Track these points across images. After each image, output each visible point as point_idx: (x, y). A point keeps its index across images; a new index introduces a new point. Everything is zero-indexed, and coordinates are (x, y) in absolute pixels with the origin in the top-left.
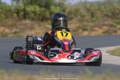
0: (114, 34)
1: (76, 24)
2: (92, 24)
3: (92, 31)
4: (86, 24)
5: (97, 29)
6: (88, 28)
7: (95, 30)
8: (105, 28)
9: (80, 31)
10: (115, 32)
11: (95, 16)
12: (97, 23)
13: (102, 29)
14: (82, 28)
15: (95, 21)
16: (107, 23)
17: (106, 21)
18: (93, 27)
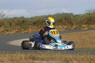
0: (21, 33)
1: (3, 28)
2: (11, 28)
3: (11, 31)
4: (8, 28)
5: (13, 30)
6: (9, 30)
7: (12, 31)
8: (17, 30)
9: (5, 31)
10: (21, 32)
11: (12, 25)
12: (13, 28)
13: (15, 30)
14: (6, 30)
15: (12, 27)
16: (17, 28)
17: (17, 27)
18: (11, 30)
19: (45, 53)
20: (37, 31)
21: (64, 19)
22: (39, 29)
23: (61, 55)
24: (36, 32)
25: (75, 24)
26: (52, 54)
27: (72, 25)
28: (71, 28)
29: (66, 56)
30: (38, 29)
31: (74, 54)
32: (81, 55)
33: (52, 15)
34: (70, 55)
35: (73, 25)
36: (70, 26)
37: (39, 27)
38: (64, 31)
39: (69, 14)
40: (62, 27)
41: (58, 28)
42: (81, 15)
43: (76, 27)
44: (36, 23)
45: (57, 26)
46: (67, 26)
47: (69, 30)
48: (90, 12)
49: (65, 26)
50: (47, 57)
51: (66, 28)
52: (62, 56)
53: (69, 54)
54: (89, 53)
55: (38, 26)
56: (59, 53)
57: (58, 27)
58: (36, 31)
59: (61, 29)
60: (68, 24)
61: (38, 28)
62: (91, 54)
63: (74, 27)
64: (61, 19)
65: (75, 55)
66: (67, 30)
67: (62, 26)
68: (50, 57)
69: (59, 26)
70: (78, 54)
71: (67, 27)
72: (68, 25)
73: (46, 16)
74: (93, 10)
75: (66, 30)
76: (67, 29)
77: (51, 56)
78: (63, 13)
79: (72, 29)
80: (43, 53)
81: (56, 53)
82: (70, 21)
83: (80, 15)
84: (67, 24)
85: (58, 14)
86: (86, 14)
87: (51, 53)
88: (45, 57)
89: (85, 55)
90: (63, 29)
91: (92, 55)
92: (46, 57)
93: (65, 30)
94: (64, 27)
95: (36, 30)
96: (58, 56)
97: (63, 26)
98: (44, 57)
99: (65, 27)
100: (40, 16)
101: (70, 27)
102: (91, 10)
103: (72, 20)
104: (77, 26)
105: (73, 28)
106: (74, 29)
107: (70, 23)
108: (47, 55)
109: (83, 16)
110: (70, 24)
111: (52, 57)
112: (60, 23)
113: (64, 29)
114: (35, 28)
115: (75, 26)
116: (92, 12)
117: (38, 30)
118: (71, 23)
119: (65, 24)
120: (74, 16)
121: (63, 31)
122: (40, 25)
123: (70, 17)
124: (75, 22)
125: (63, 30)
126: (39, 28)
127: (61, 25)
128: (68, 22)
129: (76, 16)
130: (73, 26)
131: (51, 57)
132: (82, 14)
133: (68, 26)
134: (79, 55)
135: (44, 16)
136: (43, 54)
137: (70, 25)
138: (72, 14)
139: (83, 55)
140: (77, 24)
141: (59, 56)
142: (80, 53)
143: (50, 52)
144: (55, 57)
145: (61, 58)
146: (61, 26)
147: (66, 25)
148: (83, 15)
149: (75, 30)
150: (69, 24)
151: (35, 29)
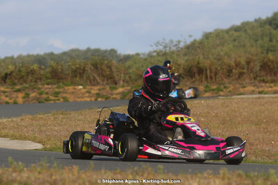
19: (33, 165)
20: (10, 101)
21: (93, 67)
22: (15, 93)
23: (79, 173)
24: (7, 103)
25: (124, 81)
26: (52, 170)
27: (115, 85)
28: (112, 94)
29: (95, 177)
30: (15, 95)
31: (118, 171)
32: (137, 174)
33: (56, 55)
34: (105, 173)
35: (118, 86)
36: (108, 88)
37: (18, 87)
38: (91, 101)
39: (106, 51)
40: (84, 91)
41: (73, 93)
42: (141, 56)
43: (126, 91)
44: (8, 77)
45: (70, 87)
46: (98, 87)
47: (107, 99)
48: (168, 49)
49: (93, 87)
50: (39, 178)
51: (98, 94)
52: (83, 176)
53: (103, 171)
54: (159, 169)
55: (15, 84)
56: (74, 166)
57: (75, 91)
58: (7, 99)
59: (81, 95)
60: (103, 81)
61: (15, 91)
62: (166, 171)
63: (121, 90)
64: (82, 68)
65: (120, 173)
66: (99, 99)
67: (84, 88)
68: (46, 179)
69: (76, 87)
70: (131, 170)
71: (100, 90)
72: (103, 85)
73: (38, 55)
74: (175, 43)
75: (96, 100)
76: (98, 97)
77: (51, 176)
78: (89, 50)
79: (115, 96)
80: (27, 167)
81: (66, 167)
82: (108, 73)
83: (138, 54)
84: (99, 81)
85: (73, 51)
86: (155, 54)
87: (50, 167)
88: (33, 179)
89: (148, 174)
90: (87, 95)
91: (170, 174)
92: (35, 179)
93: (93, 99)
94: (92, 89)
95: (7, 96)
96: (70, 175)
97: (88, 87)
98: (28, 178)
99: (93, 92)
100: (20, 57)
101: (110, 91)
102: (172, 41)
103: (114, 69)
104: (129, 88)
105: (117, 94)
106: (118, 97)
107: (107, 80)
108: (39, 173)
109: (146, 60)
110: (109, 81)
111: (54, 177)
112: (78, 79)
113: (91, 95)
114: (4, 92)
115: (123, 86)
116: (174, 48)
117: (13, 96)
118: (111, 78)
119: (93, 82)
120: (121, 60)
121: (86, 101)
122: (21, 84)
123: (111, 61)
124: (122, 75)
125: (88, 99)
126: (19, 91)
127: (81, 85)
128: (103, 76)
129: (127, 58)
130: (116, 89)
131: (49, 179)
132: (144, 54)
133: (102, 87)
134: (132, 174)
135: (33, 55)
136: (25, 169)
137: (107, 84)
138: (113, 51)
139: (142, 175)
140: (127, 82)
141: (73, 175)
142: (136, 168)
143: (48, 164)
144: (61, 180)
145: (81, 181)
146: (81, 87)
147: (98, 84)
148: (145, 57)
149: (121, 99)
150: (105, 82)
151: (6, 94)
